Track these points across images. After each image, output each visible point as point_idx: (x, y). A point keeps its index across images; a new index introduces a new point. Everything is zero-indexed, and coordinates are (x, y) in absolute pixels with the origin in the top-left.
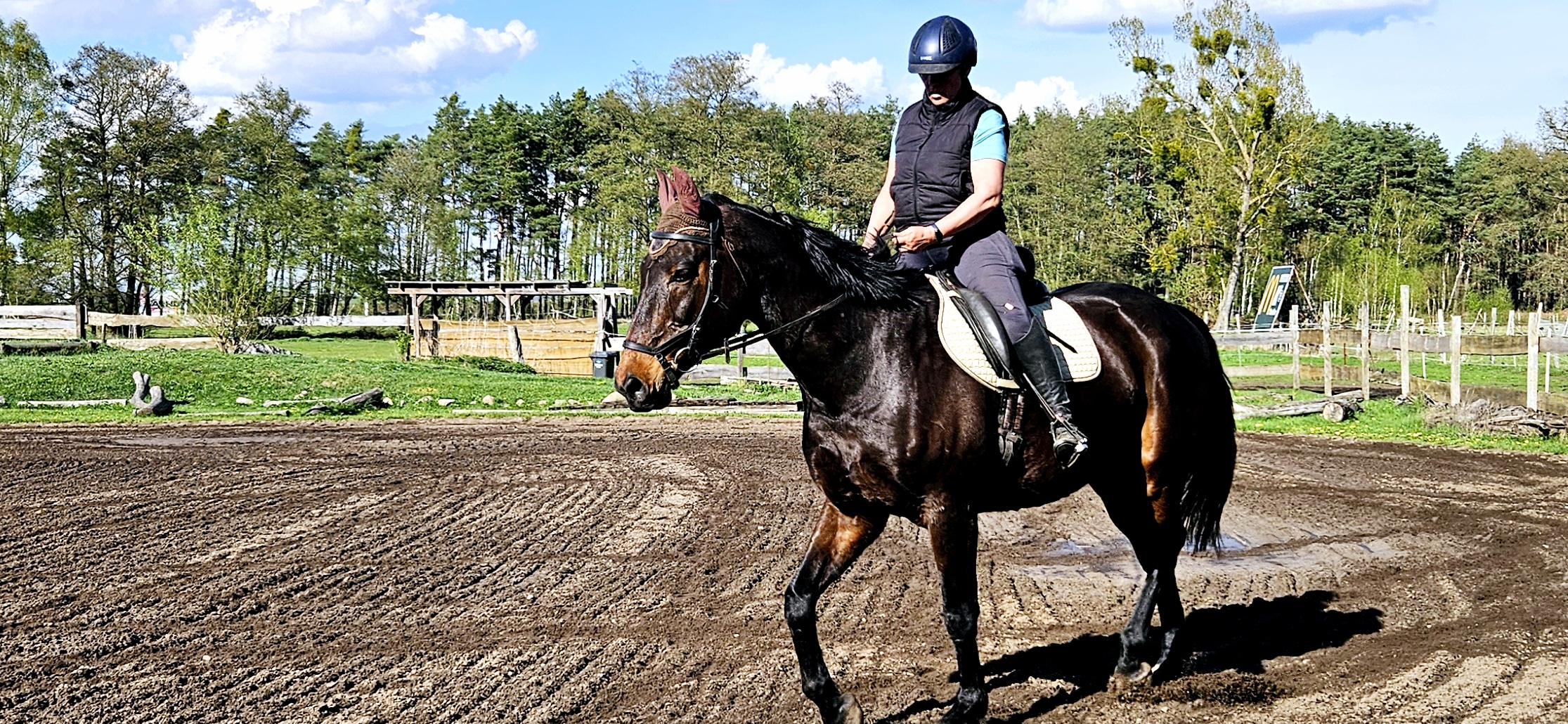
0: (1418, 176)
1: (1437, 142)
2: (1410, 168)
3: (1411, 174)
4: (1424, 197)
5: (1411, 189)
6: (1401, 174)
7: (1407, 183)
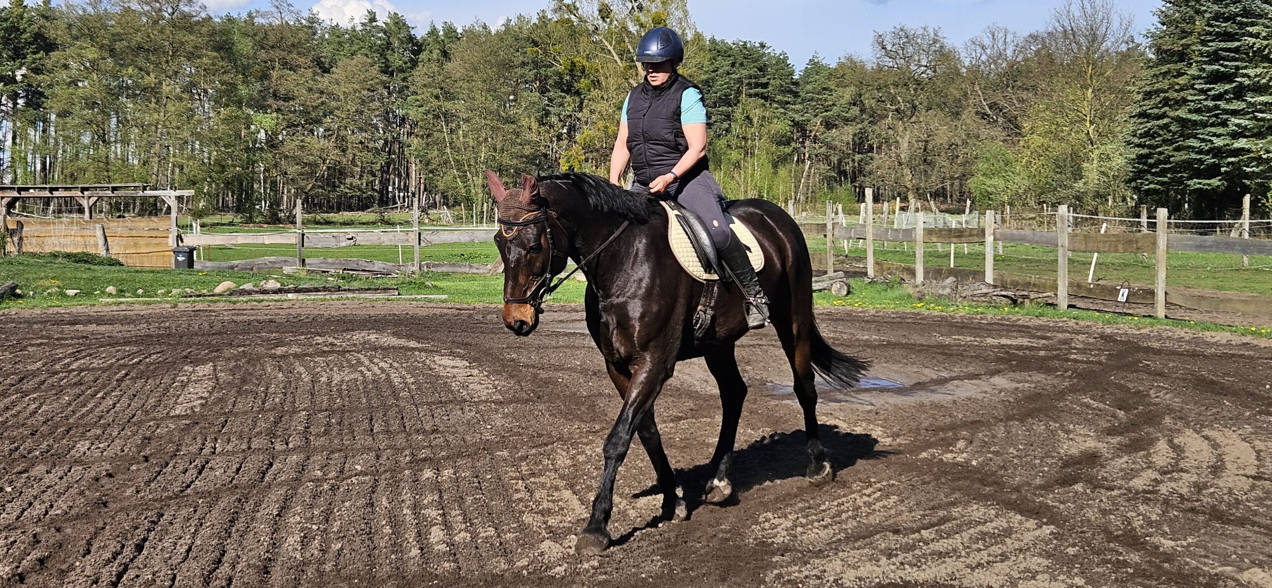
0: (770, 88)
1: (786, 58)
2: (764, 80)
3: (765, 85)
4: (775, 105)
5: (766, 98)
6: (757, 85)
7: (762, 94)
